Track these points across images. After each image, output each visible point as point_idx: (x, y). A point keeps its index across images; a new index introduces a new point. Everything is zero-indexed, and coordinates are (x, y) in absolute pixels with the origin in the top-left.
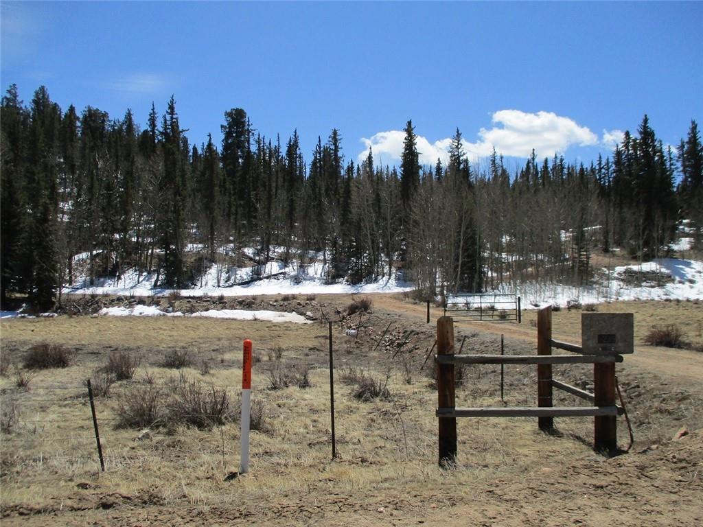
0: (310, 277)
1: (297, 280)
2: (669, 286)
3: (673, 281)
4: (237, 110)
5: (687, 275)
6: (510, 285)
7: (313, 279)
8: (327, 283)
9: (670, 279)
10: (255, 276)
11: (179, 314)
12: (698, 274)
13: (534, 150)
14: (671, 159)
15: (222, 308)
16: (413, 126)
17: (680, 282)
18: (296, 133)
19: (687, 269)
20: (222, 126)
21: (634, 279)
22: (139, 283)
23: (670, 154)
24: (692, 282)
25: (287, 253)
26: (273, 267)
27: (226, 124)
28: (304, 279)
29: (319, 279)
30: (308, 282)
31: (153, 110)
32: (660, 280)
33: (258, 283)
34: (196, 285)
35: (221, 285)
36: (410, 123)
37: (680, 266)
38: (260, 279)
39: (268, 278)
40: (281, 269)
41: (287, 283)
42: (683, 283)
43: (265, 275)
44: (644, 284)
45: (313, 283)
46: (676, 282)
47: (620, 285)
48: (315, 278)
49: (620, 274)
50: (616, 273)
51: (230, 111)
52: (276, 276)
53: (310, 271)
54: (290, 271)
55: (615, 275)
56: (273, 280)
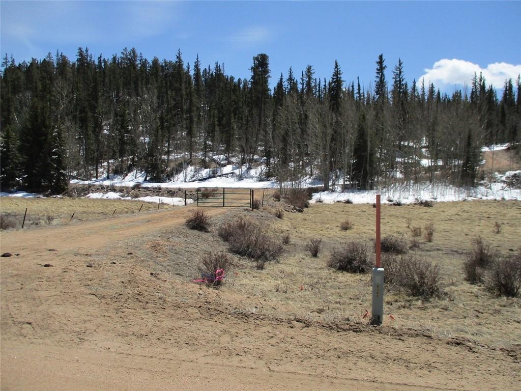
0: (250, 176)
1: (240, 178)
4: (262, 55)
7: (252, 177)
11: (130, 198)
15: (156, 195)
16: (383, 59)
20: (251, 68)
21: (517, 182)
22: (136, 178)
26: (228, 169)
27: (253, 65)
28: (246, 178)
29: (257, 177)
30: (248, 179)
31: (197, 59)
33: (213, 179)
34: (171, 180)
35: (187, 180)
38: (214, 177)
39: (220, 176)
40: (233, 170)
41: (232, 180)
43: (219, 174)
45: (251, 180)
47: (502, 187)
48: (254, 177)
49: (508, 178)
50: (504, 177)
51: (257, 56)
52: (226, 175)
53: (252, 172)
54: (237, 172)
55: (504, 178)
56: (223, 178)
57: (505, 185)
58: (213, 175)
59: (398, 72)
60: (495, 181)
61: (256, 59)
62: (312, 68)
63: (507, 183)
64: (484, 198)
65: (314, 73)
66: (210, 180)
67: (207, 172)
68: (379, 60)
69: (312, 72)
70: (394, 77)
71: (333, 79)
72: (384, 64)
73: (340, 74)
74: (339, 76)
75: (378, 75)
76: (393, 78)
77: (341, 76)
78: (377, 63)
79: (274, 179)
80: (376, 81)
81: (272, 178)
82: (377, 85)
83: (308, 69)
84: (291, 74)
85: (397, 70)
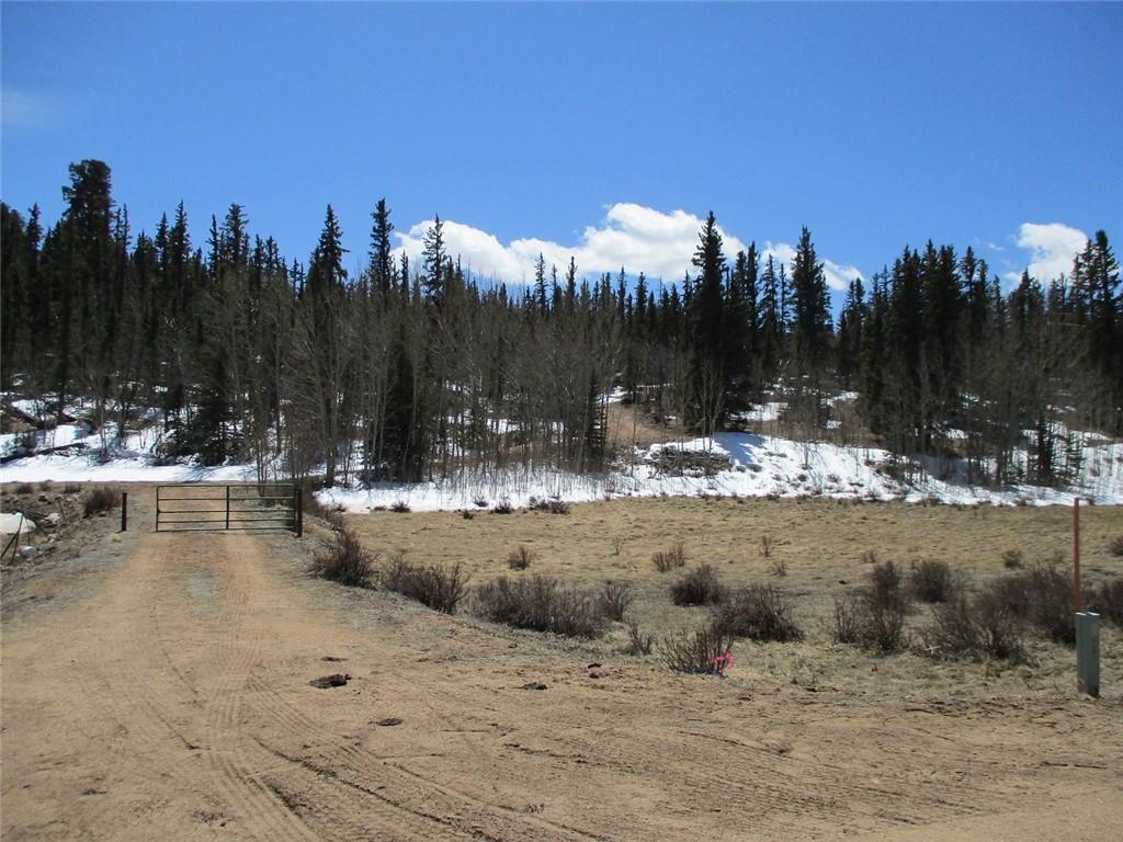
0: (129, 453)
1: (103, 457)
2: (722, 475)
3: (729, 467)
4: (93, 163)
5: (753, 458)
6: (476, 471)
7: (133, 456)
8: (158, 463)
9: (723, 463)
10: (23, 450)
12: (768, 457)
13: (573, 258)
14: (784, 284)
16: (387, 210)
17: (739, 469)
18: (181, 208)
19: (755, 450)
20: (65, 190)
21: (672, 463)
23: (783, 277)
24: (756, 469)
25: (99, 410)
26: (64, 435)
27: (70, 184)
28: (118, 457)
29: (146, 456)
30: (123, 461)
32: (709, 465)
36: (381, 205)
37: (747, 445)
38: (31, 455)
39: (46, 452)
40: (78, 437)
41: (82, 462)
42: (742, 470)
43: (43, 448)
44: (685, 472)
45: (132, 463)
46: (734, 468)
47: (650, 473)
48: (138, 455)
49: (655, 455)
50: (649, 453)
51: (80, 163)
52: (63, 450)
53: (133, 443)
54: (94, 442)
55: (648, 457)
56: (54, 457)
57: (654, 470)
58: (25, 450)
59: (435, 241)
60: (636, 462)
61: (78, 169)
62: (242, 211)
63: (656, 465)
64: (634, 494)
65: (246, 222)
66: (19, 461)
67: (7, 444)
68: (377, 211)
69: (242, 219)
70: (426, 250)
71: (323, 243)
72: (389, 220)
73: (338, 236)
74: (335, 238)
75: (377, 242)
76: (425, 253)
77: (340, 239)
78: (375, 216)
79: (191, 460)
80: (371, 253)
81: (187, 458)
82: (373, 262)
83: (232, 212)
84: (182, 217)
85: (431, 238)
